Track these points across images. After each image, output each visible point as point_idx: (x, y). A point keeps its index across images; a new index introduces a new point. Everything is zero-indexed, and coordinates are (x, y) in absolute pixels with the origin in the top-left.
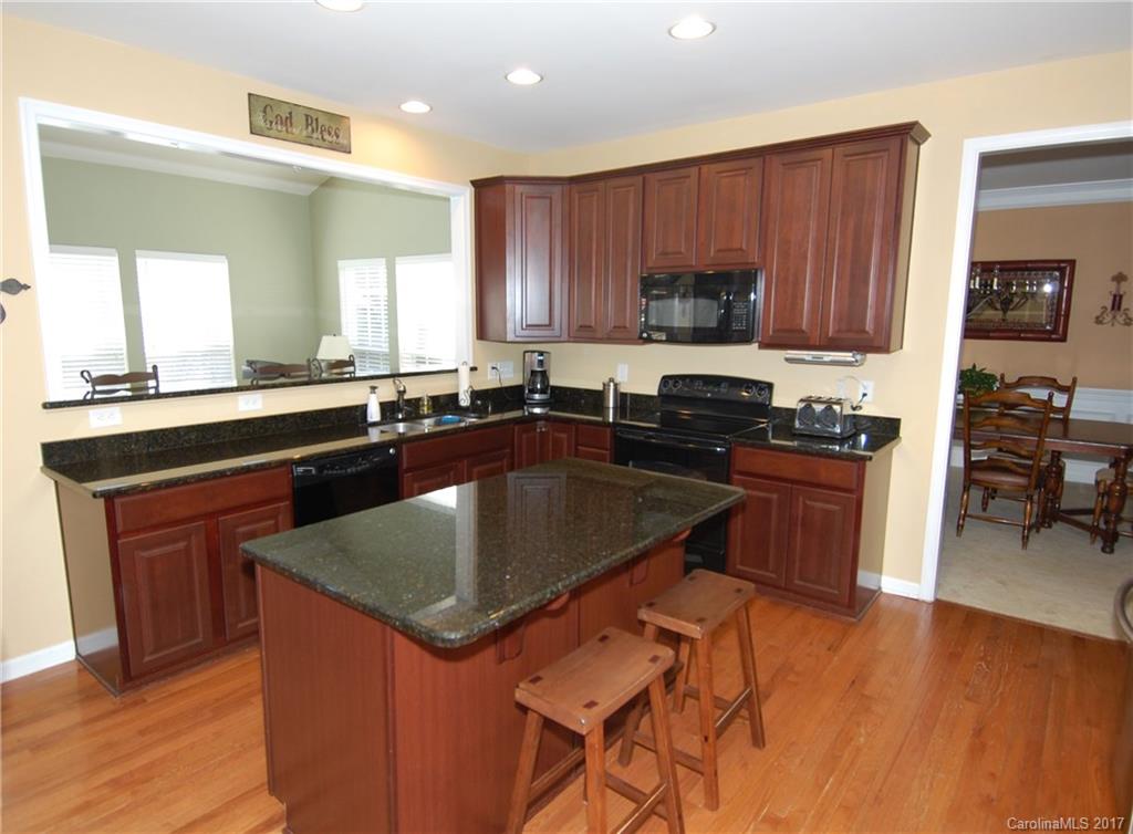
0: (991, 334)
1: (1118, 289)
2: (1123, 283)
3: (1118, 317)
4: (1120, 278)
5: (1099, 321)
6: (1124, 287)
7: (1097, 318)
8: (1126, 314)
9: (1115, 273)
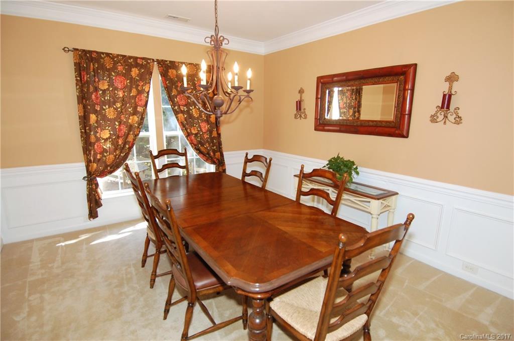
0: (326, 128)
1: (450, 88)
2: (455, 84)
3: (449, 116)
4: (452, 79)
5: (433, 119)
6: (456, 86)
7: (432, 116)
8: (457, 114)
9: (448, 74)
